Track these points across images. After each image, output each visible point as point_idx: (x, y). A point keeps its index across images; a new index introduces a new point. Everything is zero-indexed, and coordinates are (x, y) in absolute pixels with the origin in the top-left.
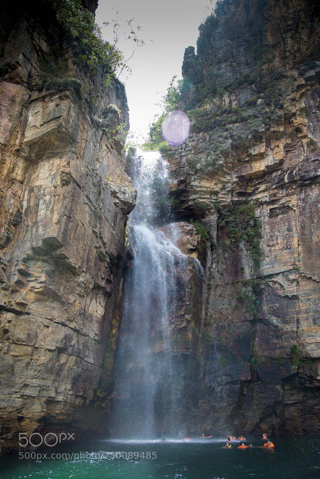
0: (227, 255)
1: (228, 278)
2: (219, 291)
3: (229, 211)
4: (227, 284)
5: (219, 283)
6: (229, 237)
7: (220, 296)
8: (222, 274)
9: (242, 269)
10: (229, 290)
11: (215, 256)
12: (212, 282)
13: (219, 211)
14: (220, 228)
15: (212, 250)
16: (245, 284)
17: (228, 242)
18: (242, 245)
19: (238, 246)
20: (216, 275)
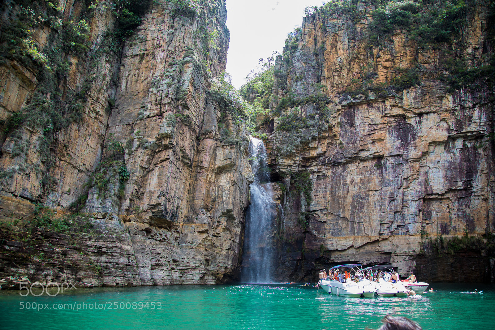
0: (294, 198)
1: (294, 210)
2: (289, 217)
3: (296, 175)
4: (293, 213)
5: (289, 213)
6: (296, 189)
7: (289, 219)
8: (291, 208)
9: (301, 206)
10: (294, 217)
11: (288, 198)
12: (286, 212)
13: (291, 175)
14: (291, 184)
15: (287, 195)
16: (302, 214)
17: (295, 191)
18: (302, 194)
19: (300, 194)
20: (288, 208)
